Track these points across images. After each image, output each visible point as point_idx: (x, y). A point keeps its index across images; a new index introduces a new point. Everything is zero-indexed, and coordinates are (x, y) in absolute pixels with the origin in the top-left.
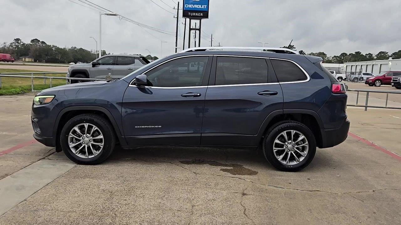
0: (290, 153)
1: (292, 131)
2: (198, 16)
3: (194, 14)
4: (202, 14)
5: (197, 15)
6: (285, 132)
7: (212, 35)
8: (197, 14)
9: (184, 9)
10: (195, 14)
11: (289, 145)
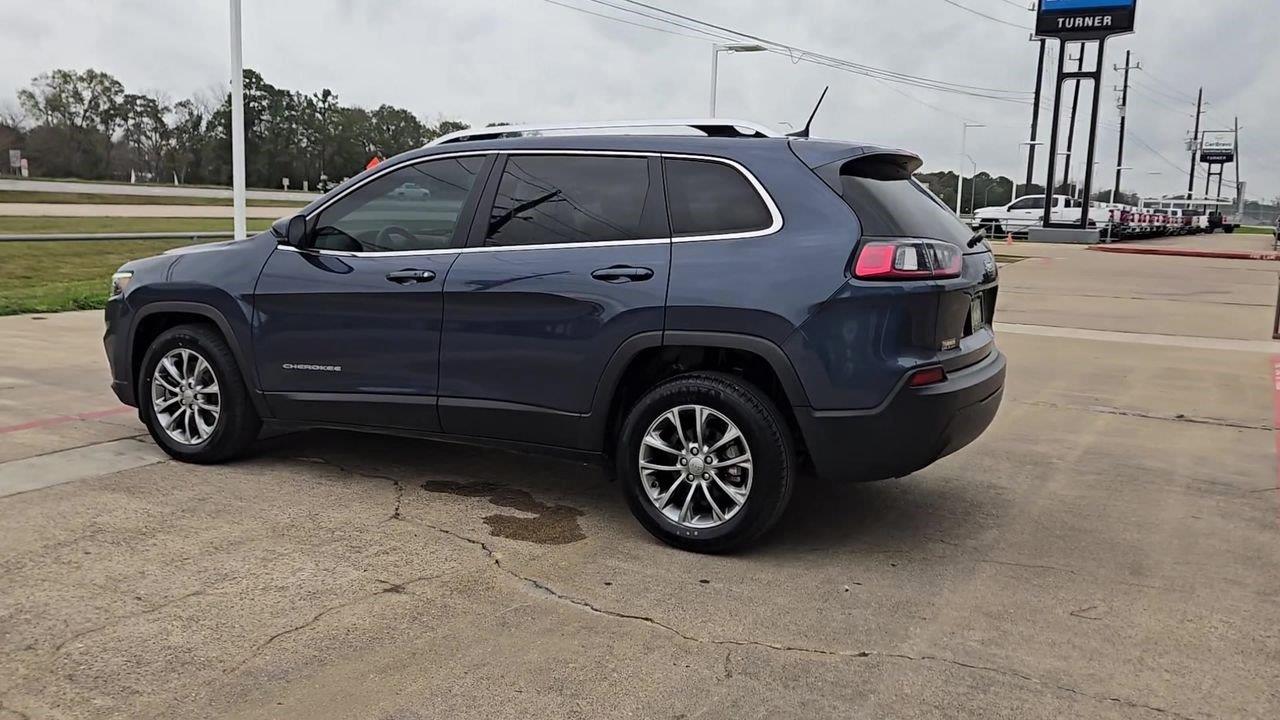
0: (694, 484)
1: (698, 408)
2: (1093, 28)
3: (1079, 21)
4: (1108, 20)
5: (1090, 24)
6: (676, 410)
7: (1201, 91)
8: (1089, 21)
9: (1043, 8)
10: (1084, 22)
11: (696, 459)
